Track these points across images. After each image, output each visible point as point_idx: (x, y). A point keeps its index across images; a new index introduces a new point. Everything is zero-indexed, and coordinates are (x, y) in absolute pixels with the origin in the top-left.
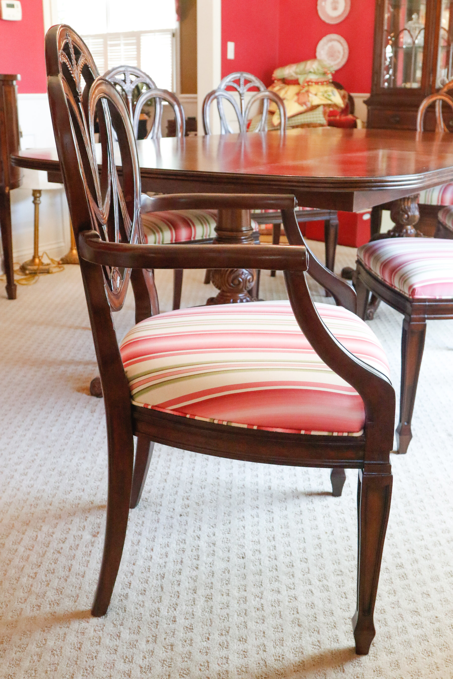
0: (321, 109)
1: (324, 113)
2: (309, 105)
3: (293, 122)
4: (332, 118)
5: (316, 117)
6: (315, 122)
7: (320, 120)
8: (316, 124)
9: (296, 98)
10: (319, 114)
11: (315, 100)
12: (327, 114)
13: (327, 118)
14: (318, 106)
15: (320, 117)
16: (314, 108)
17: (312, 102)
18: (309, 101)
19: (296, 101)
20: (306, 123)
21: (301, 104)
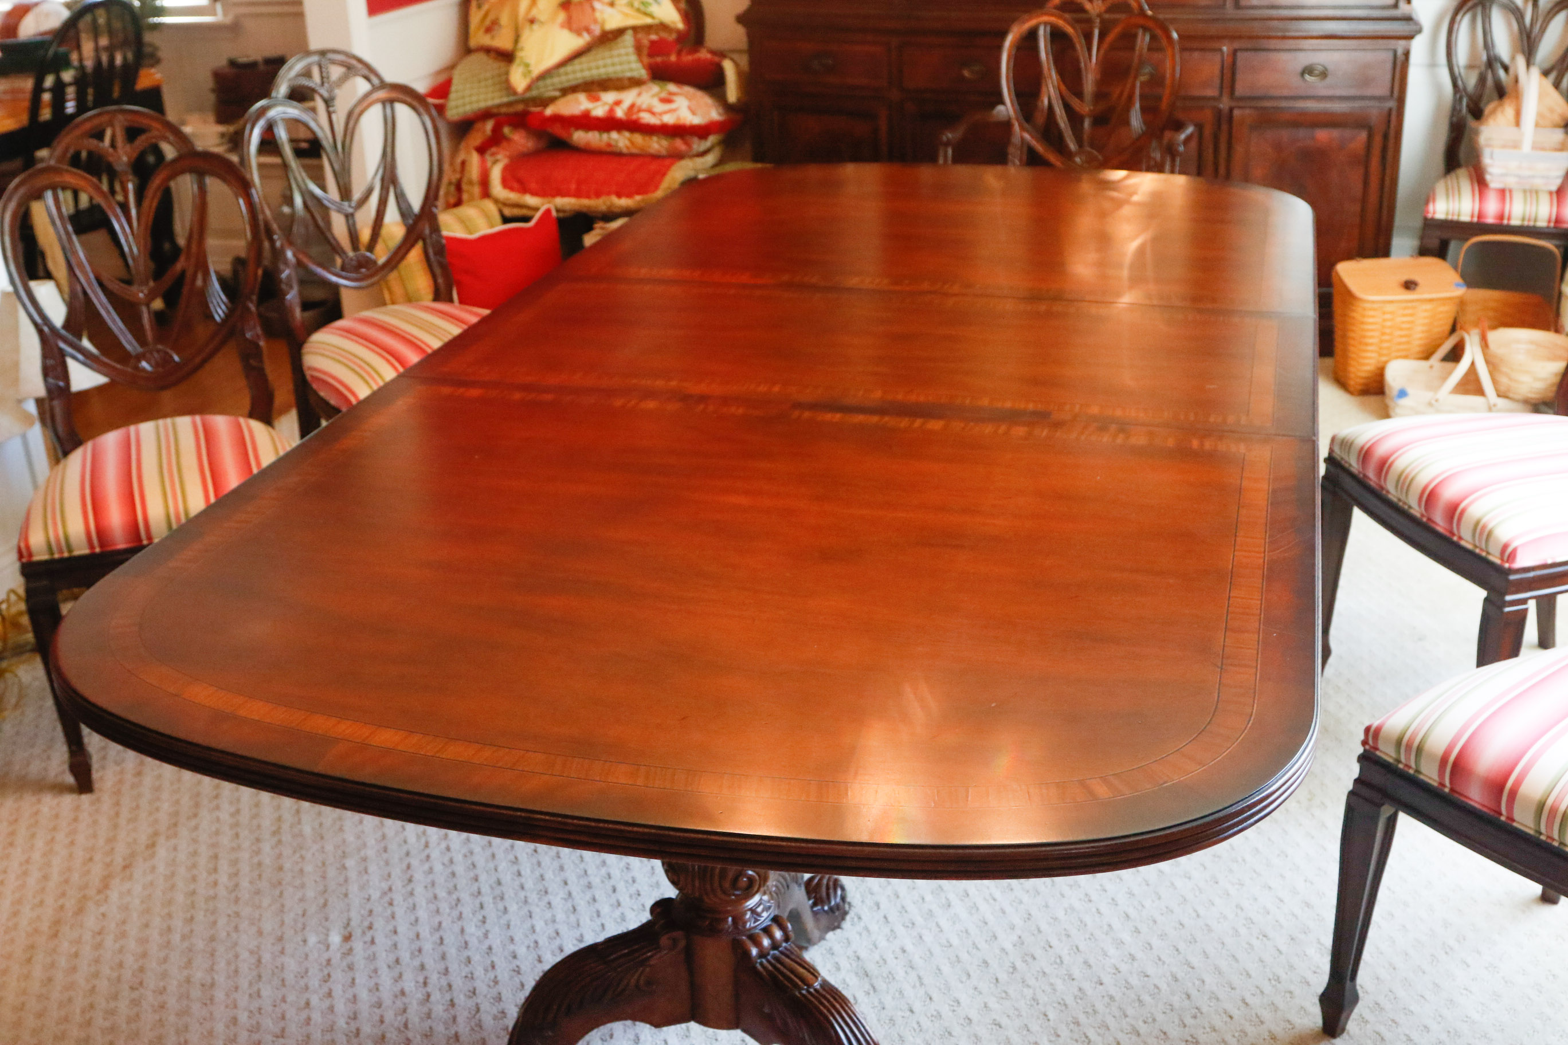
0: (628, 38)
1: (638, 48)
2: (597, 31)
3: (564, 78)
4: (659, 59)
5: (621, 64)
6: (620, 75)
7: (631, 70)
8: (619, 80)
9: (562, 16)
10: (627, 54)
11: (612, 18)
12: (645, 52)
13: (646, 60)
14: (620, 32)
15: (629, 62)
16: (609, 38)
17: (603, 24)
18: (595, 21)
19: (562, 26)
20: (596, 78)
21: (578, 32)
